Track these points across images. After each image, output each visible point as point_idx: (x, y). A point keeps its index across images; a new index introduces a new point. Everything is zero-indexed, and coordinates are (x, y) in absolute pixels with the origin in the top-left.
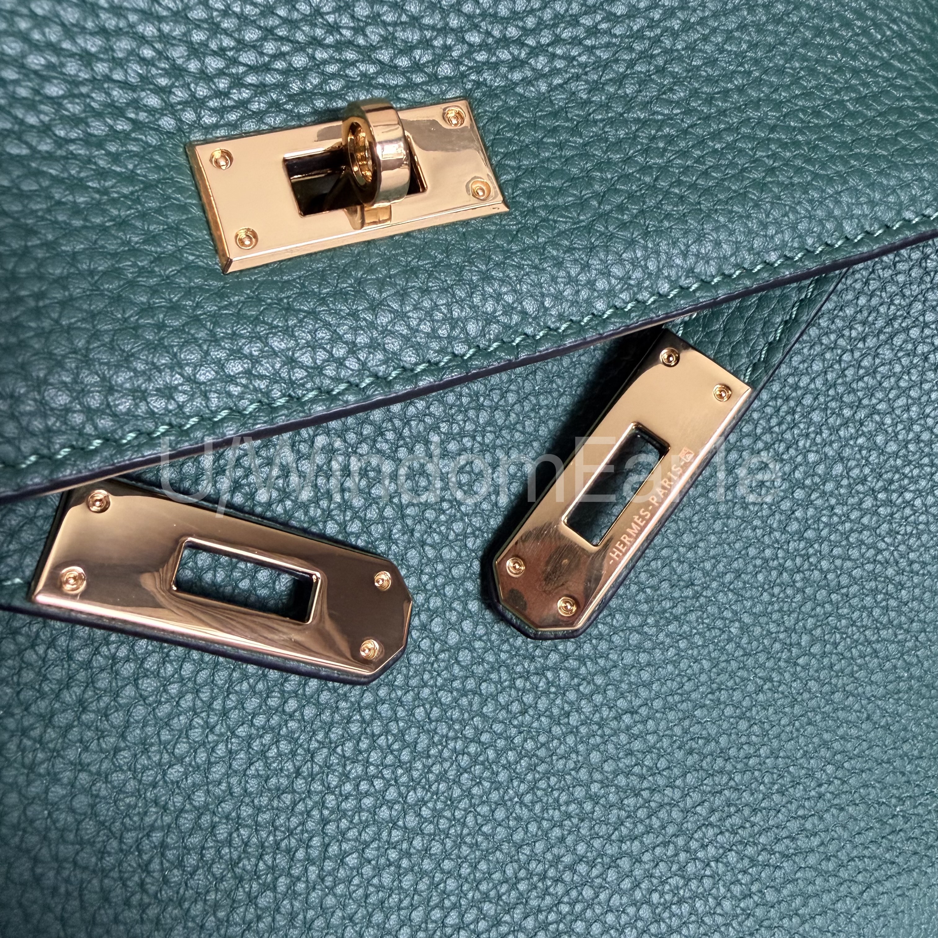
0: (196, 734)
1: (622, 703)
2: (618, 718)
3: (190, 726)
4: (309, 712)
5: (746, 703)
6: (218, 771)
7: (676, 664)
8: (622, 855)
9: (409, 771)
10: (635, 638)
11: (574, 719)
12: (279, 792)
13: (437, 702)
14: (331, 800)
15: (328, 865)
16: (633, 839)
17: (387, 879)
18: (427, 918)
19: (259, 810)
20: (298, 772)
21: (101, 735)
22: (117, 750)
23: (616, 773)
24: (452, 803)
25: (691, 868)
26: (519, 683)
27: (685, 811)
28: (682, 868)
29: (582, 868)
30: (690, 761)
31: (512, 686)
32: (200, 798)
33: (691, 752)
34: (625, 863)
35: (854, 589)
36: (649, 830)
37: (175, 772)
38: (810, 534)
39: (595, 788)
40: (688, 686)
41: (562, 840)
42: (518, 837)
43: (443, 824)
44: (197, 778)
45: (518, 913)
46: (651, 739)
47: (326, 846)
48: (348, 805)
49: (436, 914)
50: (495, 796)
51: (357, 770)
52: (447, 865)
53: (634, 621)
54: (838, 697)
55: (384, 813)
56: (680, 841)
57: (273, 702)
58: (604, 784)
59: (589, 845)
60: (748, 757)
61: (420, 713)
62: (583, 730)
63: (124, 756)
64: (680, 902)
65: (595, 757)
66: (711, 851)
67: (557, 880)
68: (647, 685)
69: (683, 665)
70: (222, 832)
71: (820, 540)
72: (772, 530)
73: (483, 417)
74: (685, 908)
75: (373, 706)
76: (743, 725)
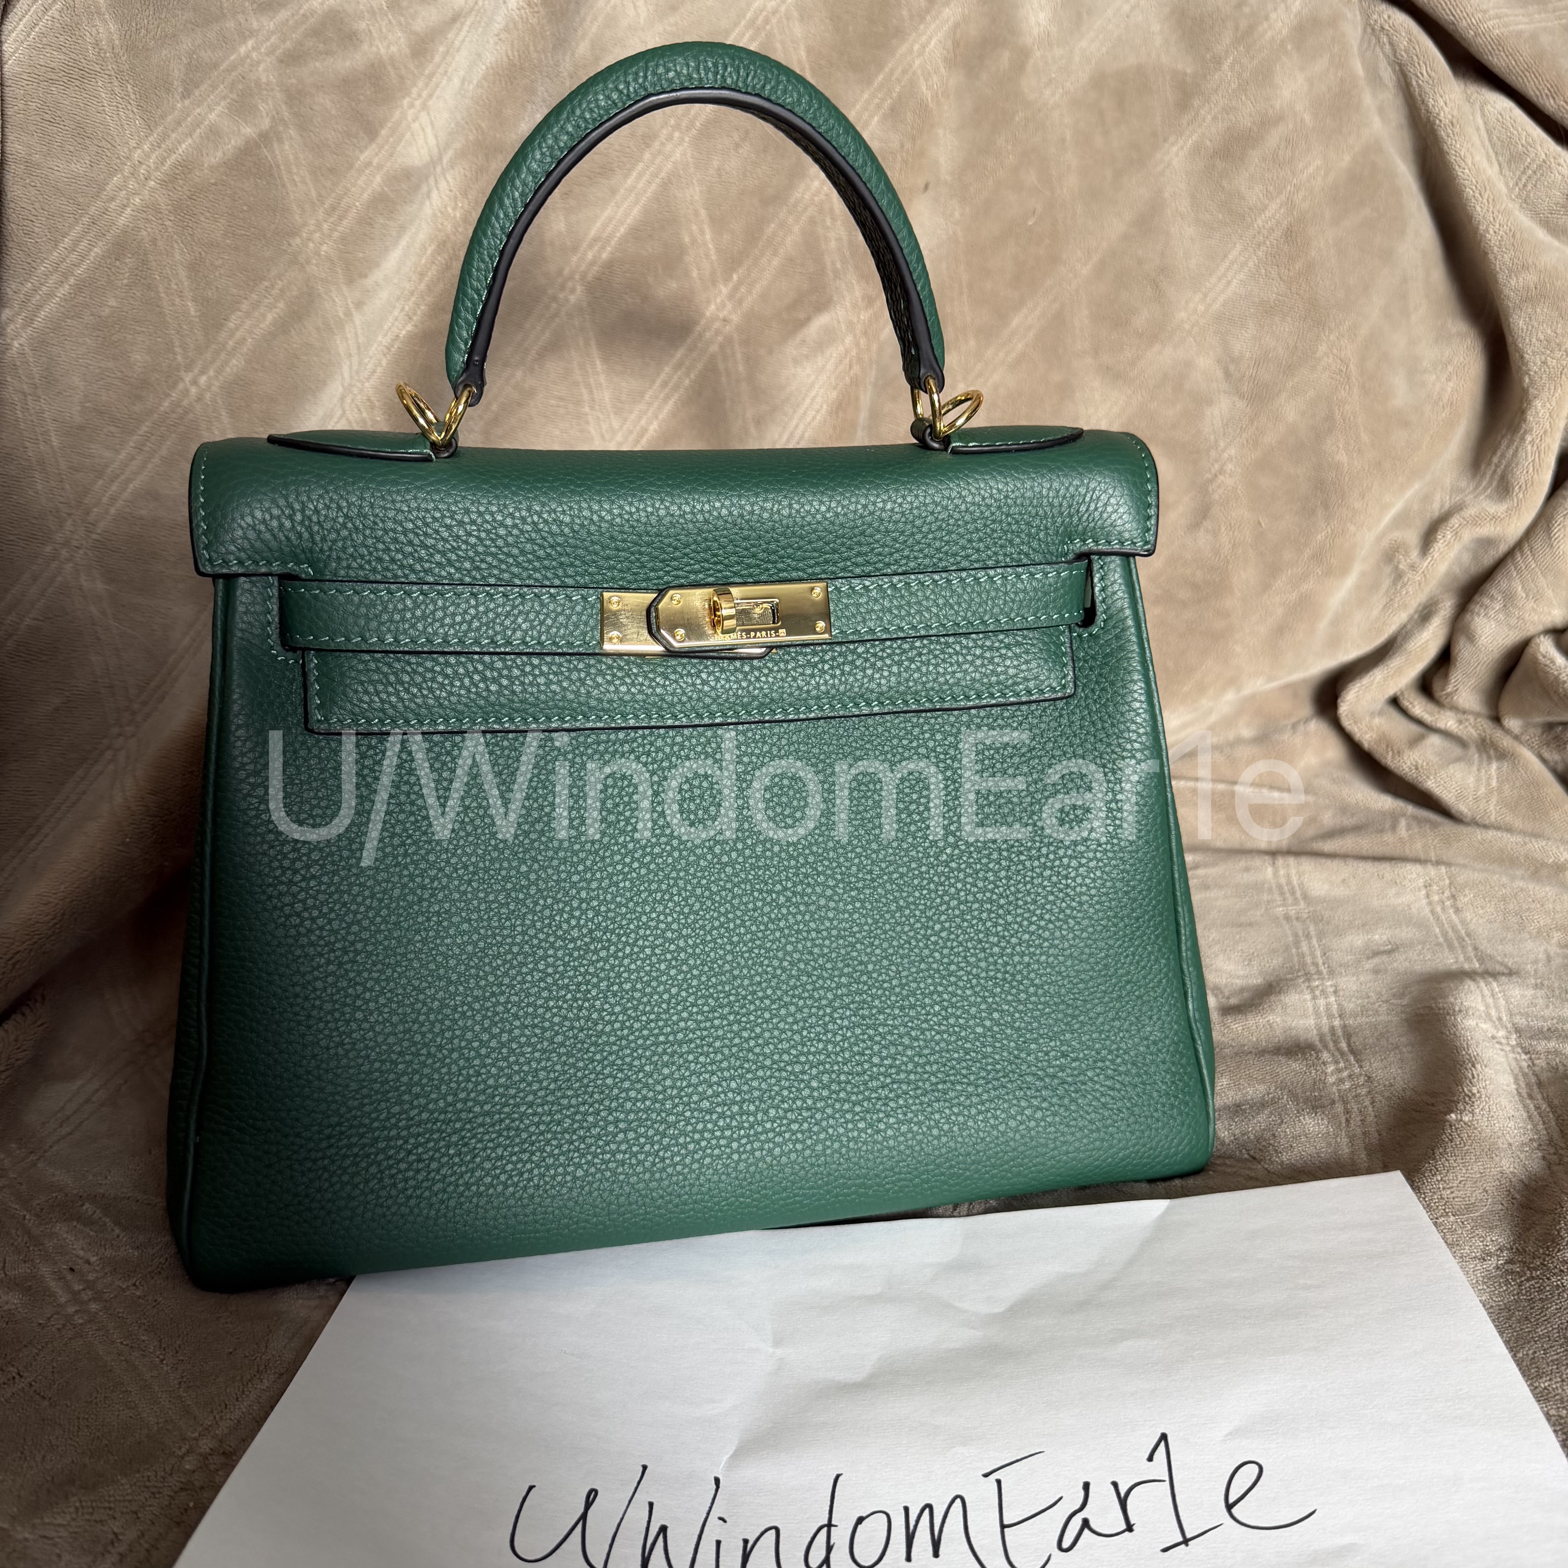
0: (588, 863)
1: (813, 925)
2: (809, 932)
3: (586, 859)
4: (643, 871)
5: (891, 951)
6: (594, 885)
7: (851, 915)
8: (792, 1004)
9: (686, 918)
10: (829, 892)
11: (782, 924)
12: (619, 905)
13: (709, 889)
14: (644, 919)
15: (636, 949)
16: (800, 998)
17: (663, 967)
18: (678, 994)
19: (609, 910)
20: (631, 899)
21: (547, 849)
22: (552, 858)
23: (800, 960)
24: (704, 942)
25: (830, 1026)
26: (756, 894)
27: (836, 996)
28: (826, 1024)
29: (767, 1002)
30: (846, 970)
31: (751, 894)
32: (583, 894)
33: (848, 966)
34: (792, 1009)
35: (976, 906)
36: (811, 997)
37: (575, 878)
38: (953, 865)
39: (785, 964)
40: (855, 929)
41: (760, 983)
42: (736, 972)
43: (698, 951)
44: (584, 884)
45: (726, 1010)
46: (826, 950)
47: (637, 940)
48: (653, 924)
49: (684, 994)
50: (728, 947)
51: (660, 908)
52: (695, 972)
53: (831, 883)
54: (953, 967)
55: (669, 934)
56: (828, 1010)
57: (627, 860)
58: (791, 963)
59: (774, 992)
60: (884, 981)
61: (699, 891)
62: (786, 931)
63: (555, 863)
64: (820, 1040)
65: (789, 948)
66: (846, 1023)
67: (751, 1003)
68: (831, 920)
69: (856, 916)
70: (590, 914)
71: (960, 870)
72: (929, 856)
73: (766, 748)
74: (821, 1046)
75: (675, 879)
76: (885, 963)
